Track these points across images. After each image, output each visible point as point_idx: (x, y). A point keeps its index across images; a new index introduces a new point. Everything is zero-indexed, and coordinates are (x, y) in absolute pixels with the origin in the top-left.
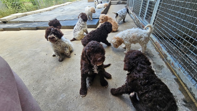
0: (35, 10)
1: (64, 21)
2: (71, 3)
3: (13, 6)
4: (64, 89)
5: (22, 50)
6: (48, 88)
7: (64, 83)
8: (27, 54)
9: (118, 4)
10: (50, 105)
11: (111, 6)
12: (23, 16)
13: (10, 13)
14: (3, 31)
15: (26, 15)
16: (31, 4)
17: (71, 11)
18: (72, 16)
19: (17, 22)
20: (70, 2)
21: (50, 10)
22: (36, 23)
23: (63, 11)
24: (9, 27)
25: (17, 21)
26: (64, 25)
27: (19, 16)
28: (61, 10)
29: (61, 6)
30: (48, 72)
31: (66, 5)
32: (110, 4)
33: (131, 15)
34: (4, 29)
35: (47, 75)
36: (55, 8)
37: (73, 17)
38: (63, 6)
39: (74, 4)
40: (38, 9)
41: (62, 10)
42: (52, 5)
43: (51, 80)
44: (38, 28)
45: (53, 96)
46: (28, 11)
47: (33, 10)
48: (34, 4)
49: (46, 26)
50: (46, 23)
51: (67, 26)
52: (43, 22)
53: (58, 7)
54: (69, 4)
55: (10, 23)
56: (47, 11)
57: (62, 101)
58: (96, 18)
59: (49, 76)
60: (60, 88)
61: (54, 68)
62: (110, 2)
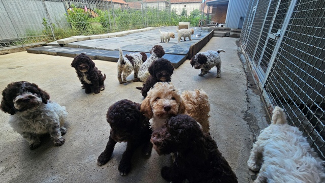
0: (103, 33)
2: (153, 29)
3: (78, 26)
4: (97, 148)
5: (67, 83)
6: (77, 141)
7: (101, 139)
8: (71, 89)
9: (225, 36)
10: (70, 167)
11: (214, 38)
12: (85, 39)
13: (72, 35)
14: (56, 55)
15: (90, 39)
16: (100, 26)
17: (150, 40)
18: (148, 46)
19: (75, 47)
20: (153, 27)
21: (122, 35)
22: (97, 51)
23: (138, 38)
24: (64, 51)
25: (76, 45)
27: (81, 39)
28: (137, 37)
29: (139, 32)
30: (85, 119)
31: (146, 30)
32: (212, 36)
33: (242, 55)
34: (58, 54)
35: (83, 124)
36: (128, 34)
37: (148, 48)
38: (142, 31)
39: (157, 30)
40: (107, 33)
41: (138, 36)
42: (127, 28)
43: (86, 131)
44: (97, 57)
45: (78, 154)
46: (94, 33)
47: (101, 33)
48: (104, 26)
49: (108, 56)
50: (109, 52)
52: (107, 50)
53: (134, 32)
54: (150, 30)
55: (67, 47)
56: (117, 36)
57: (87, 165)
58: (181, 53)
59: (85, 125)
60: (92, 146)
61: (95, 115)
62: (213, 33)
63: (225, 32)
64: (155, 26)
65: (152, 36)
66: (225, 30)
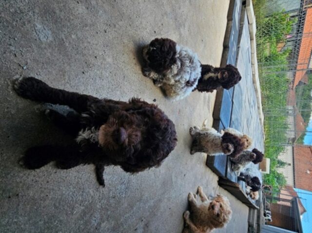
0: (258, 57)
1: (231, 100)
2: (261, 123)
3: (268, 26)
4: (67, 44)
5: (191, 4)
6: (86, 11)
7: (85, 52)
8: (182, 10)
9: (249, 226)
12: (251, 34)
13: (257, 17)
15: (251, 39)
16: (267, 53)
17: (248, 120)
18: (239, 118)
19: (241, 20)
20: (264, 122)
21: (254, 82)
22: (235, 49)
23: (250, 104)
24: (236, 5)
25: (243, 21)
26: (224, 96)
27: (252, 28)
28: (252, 101)
29: (258, 104)
30: (129, 28)
31: (259, 114)
32: (251, 206)
35: (120, 23)
36: (256, 90)
37: (237, 119)
38: (259, 108)
40: (258, 62)
41: (252, 103)
42: (263, 89)
43: (105, 27)
44: (227, 49)
45: (58, 12)
46: (258, 45)
47: (257, 54)
48: (266, 59)
51: (221, 102)
53: (257, 98)
54: (260, 119)
55: (242, 10)
56: (254, 75)
57: (28, 26)
59: (117, 26)
60: (73, 36)
62: (254, 208)
63: (255, 226)
64: (264, 125)
65: (252, 123)
66: (258, 225)
